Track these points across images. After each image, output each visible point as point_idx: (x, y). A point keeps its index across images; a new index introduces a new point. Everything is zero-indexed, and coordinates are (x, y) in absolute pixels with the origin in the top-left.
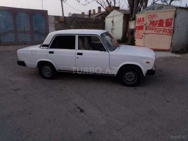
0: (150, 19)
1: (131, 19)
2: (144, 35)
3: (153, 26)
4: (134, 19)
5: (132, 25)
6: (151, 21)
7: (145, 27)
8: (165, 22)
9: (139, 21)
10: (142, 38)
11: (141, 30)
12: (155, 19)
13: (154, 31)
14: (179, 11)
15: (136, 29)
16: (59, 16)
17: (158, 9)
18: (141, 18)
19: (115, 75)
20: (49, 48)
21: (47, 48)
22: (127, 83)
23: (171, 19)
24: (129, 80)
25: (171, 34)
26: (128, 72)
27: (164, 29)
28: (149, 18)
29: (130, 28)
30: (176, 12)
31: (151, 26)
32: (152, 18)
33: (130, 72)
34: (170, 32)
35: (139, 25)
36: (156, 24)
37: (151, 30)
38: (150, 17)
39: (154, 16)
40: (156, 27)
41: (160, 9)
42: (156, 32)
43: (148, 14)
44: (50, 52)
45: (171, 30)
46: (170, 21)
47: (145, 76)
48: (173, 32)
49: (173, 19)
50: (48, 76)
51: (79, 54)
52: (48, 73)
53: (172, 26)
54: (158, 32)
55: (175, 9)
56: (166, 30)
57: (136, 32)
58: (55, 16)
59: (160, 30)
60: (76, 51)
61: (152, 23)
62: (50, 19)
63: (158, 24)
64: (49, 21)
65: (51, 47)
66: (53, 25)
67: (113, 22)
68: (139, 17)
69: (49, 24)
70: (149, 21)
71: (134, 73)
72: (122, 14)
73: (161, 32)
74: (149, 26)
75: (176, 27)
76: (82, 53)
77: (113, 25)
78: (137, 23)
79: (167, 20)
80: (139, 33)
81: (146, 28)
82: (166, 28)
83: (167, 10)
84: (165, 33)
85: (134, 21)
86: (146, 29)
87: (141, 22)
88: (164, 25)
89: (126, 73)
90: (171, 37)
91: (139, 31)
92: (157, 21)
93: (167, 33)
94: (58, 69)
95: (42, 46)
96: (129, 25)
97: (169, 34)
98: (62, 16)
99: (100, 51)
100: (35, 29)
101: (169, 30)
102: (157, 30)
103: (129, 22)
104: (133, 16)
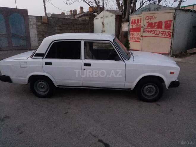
0: (148, 21)
1: (124, 20)
2: (141, 38)
3: (152, 29)
4: (128, 20)
5: (125, 27)
6: (149, 23)
7: (142, 30)
8: (164, 24)
9: (134, 22)
10: (139, 42)
11: (136, 33)
12: (153, 21)
13: (153, 34)
14: (178, 12)
15: (130, 32)
16: (41, 16)
17: (155, 10)
18: (135, 20)
19: (132, 89)
20: (44, 58)
21: (42, 57)
22: (147, 98)
23: (170, 21)
24: (149, 94)
25: (171, 37)
26: (147, 85)
27: (163, 32)
28: (146, 20)
29: (124, 30)
30: (175, 14)
31: (149, 28)
32: (150, 19)
33: (150, 85)
34: (170, 34)
35: (133, 28)
36: (154, 26)
37: (149, 32)
38: (147, 18)
39: (152, 17)
40: (155, 30)
41: (158, 10)
42: (154, 35)
43: (146, 16)
44: (47, 64)
45: (171, 33)
46: (169, 23)
47: (167, 88)
48: (173, 34)
49: (173, 21)
50: (43, 94)
51: (86, 65)
52: (43, 90)
53: (172, 28)
54: (157, 35)
55: (174, 11)
56: (165, 33)
57: (130, 35)
58: (37, 17)
59: (159, 32)
60: (82, 61)
61: (150, 25)
62: (30, 20)
63: (156, 26)
64: (29, 22)
65: (48, 57)
66: (35, 26)
67: (103, 23)
68: (134, 19)
69: (29, 25)
70: (147, 22)
71: (154, 86)
72: (113, 14)
73: (160, 35)
74: (146, 28)
75: (176, 30)
76: (91, 64)
77: (103, 27)
78: (131, 25)
79: (166, 22)
80: (133, 35)
81: (144, 30)
82: (165, 30)
83: (165, 11)
84: (165, 36)
85: (128, 23)
86: (144, 32)
87: (136, 23)
88: (163, 27)
89: (145, 86)
90: (170, 40)
91: (134, 34)
92: (156, 23)
93: (167, 36)
94: (57, 85)
95: (35, 56)
96: (122, 27)
97: (168, 37)
98: (45, 16)
99: (115, 61)
100: (12, 31)
101: (168, 32)
102: (156, 32)
103: (122, 23)
104: (126, 17)
